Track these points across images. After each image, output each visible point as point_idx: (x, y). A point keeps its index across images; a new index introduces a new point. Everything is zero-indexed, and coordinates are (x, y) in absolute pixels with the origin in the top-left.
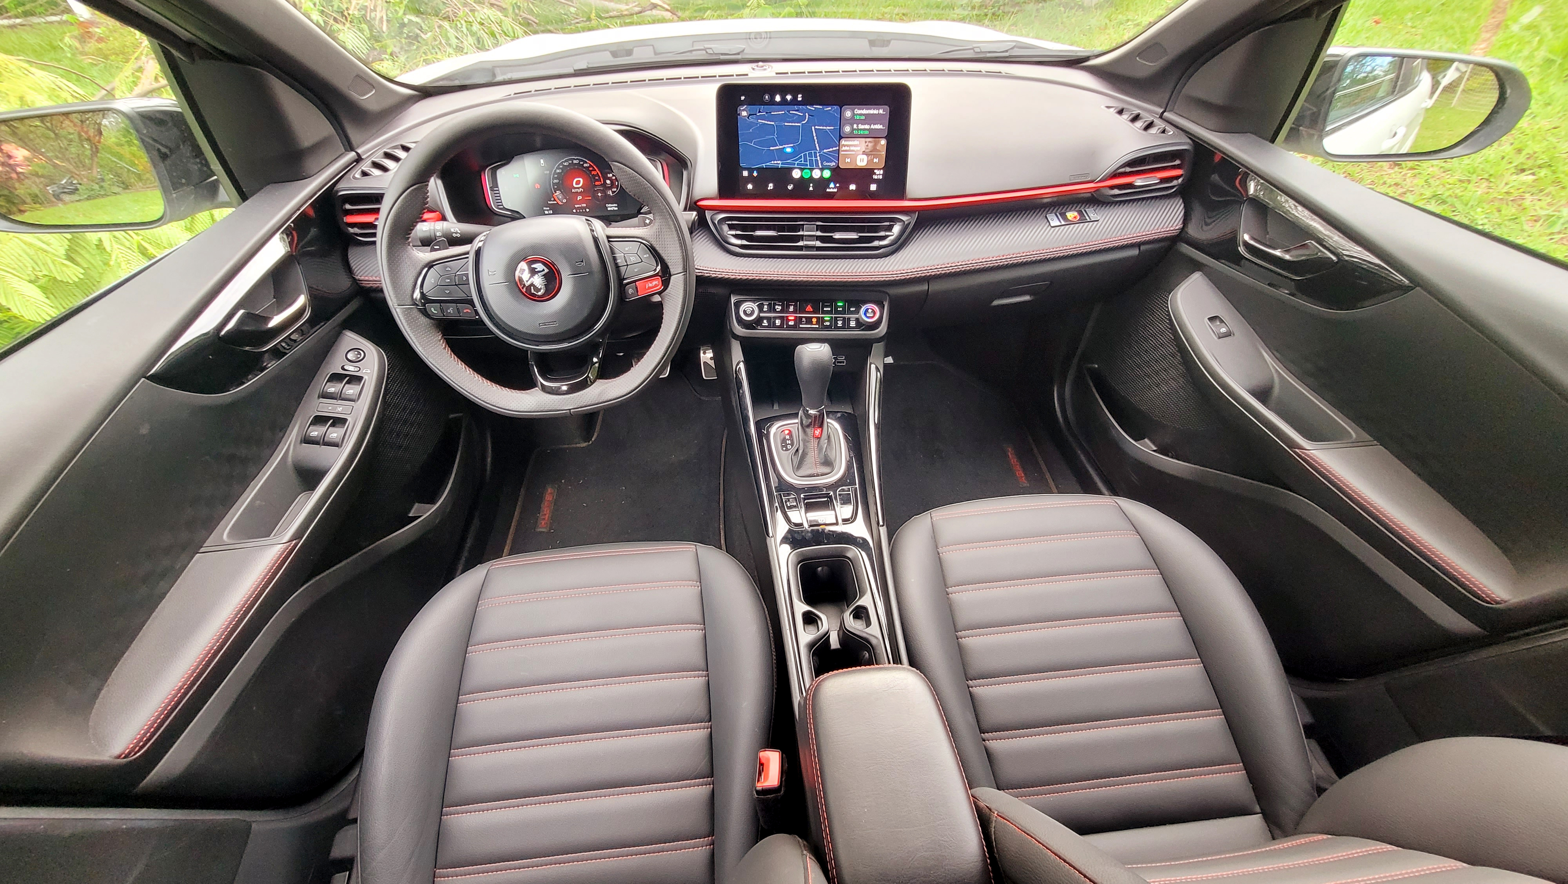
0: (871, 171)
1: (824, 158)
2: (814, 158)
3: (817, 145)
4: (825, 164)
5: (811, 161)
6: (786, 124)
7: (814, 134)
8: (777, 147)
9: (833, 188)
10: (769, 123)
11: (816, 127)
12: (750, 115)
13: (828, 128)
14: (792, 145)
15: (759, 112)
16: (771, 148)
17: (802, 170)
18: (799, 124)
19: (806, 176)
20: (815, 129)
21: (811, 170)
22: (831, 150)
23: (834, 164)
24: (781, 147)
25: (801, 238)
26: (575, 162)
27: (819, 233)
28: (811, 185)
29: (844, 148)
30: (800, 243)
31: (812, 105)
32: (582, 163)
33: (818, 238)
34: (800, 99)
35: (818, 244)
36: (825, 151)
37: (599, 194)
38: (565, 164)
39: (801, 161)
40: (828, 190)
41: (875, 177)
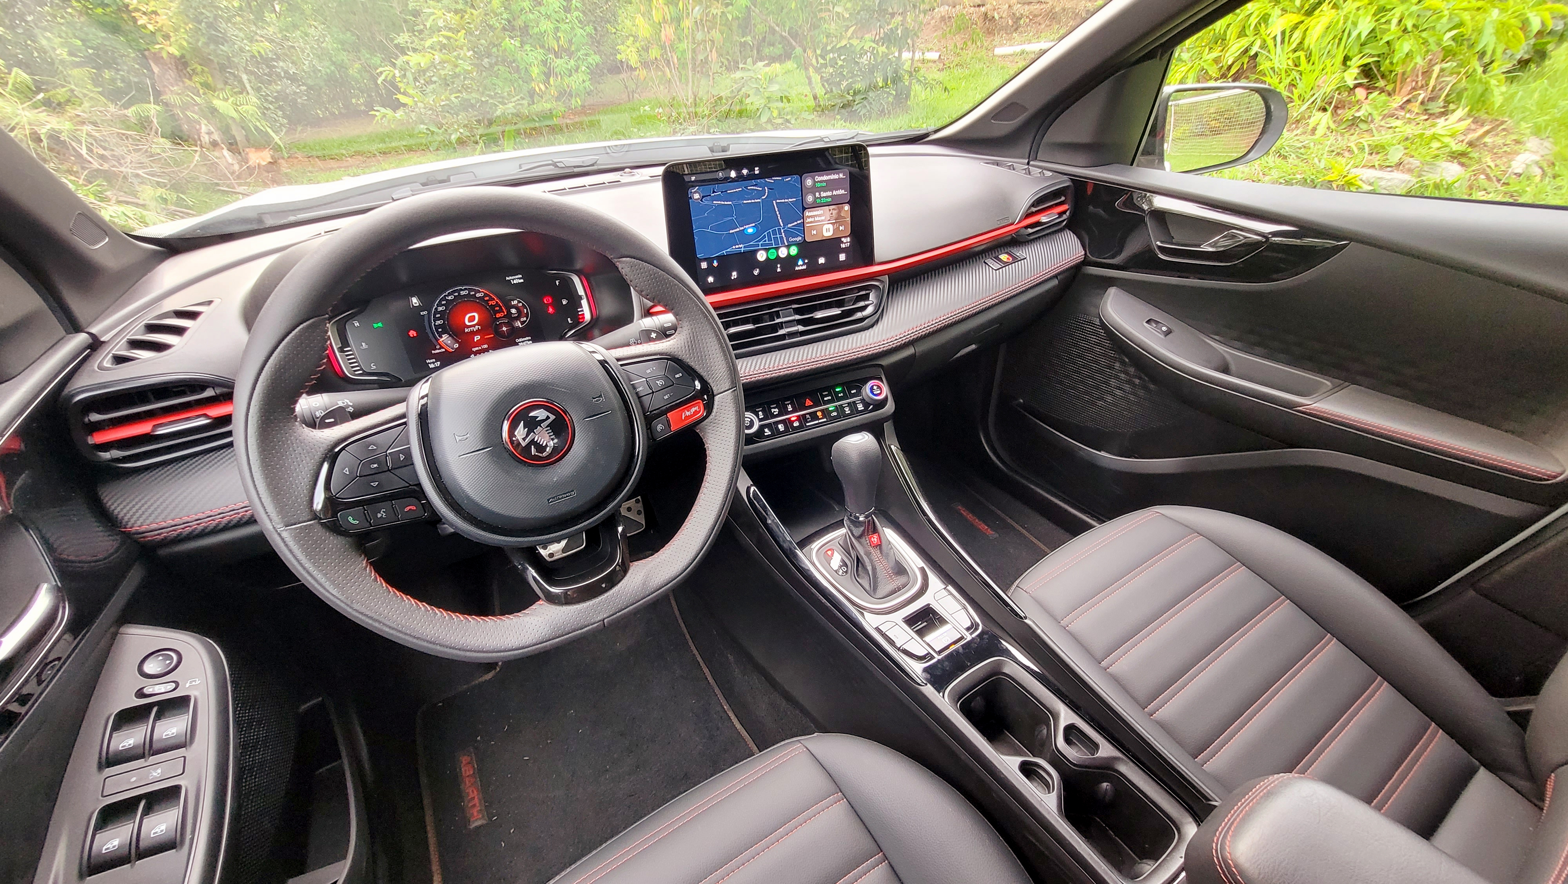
0: (838, 240)
1: (789, 234)
2: (778, 236)
3: (780, 221)
4: (791, 239)
5: (776, 238)
6: (745, 202)
7: (777, 209)
8: (738, 230)
9: (802, 265)
10: (726, 203)
11: (778, 201)
12: (703, 197)
13: (790, 200)
14: (754, 225)
15: (714, 192)
16: (731, 232)
17: (767, 250)
18: (759, 200)
19: (772, 257)
20: (776, 203)
21: (777, 249)
22: (796, 223)
23: (800, 238)
24: (743, 228)
25: (781, 326)
26: (462, 293)
27: (798, 317)
28: (779, 266)
29: (809, 220)
30: (781, 332)
31: (770, 177)
32: (472, 293)
33: (799, 322)
34: (757, 172)
35: (801, 328)
36: (790, 225)
37: (504, 329)
38: (450, 298)
39: (765, 241)
40: (797, 268)
41: (843, 246)
